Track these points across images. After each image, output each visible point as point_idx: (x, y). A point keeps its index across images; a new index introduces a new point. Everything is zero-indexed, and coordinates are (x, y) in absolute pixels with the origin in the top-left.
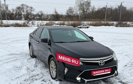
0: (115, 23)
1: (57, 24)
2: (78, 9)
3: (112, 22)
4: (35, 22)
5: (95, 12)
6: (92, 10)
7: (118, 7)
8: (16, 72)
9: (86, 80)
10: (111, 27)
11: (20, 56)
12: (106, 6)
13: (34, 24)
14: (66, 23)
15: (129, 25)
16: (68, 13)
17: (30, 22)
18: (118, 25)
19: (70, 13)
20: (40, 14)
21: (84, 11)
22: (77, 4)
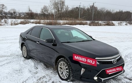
0: (88, 22)
1: (33, 23)
2: (53, 8)
3: (86, 21)
4: (8, 20)
5: (69, 11)
6: (66, 9)
7: (89, 7)
8: (19, 75)
9: (103, 79)
10: (85, 26)
11: (12, 58)
12: (80, 6)
13: (7, 23)
14: (42, 21)
15: (101, 24)
16: (42, 12)
17: (3, 21)
18: (91, 24)
19: (45, 11)
20: (12, 12)
21: (59, 11)
22: (51, 3)
